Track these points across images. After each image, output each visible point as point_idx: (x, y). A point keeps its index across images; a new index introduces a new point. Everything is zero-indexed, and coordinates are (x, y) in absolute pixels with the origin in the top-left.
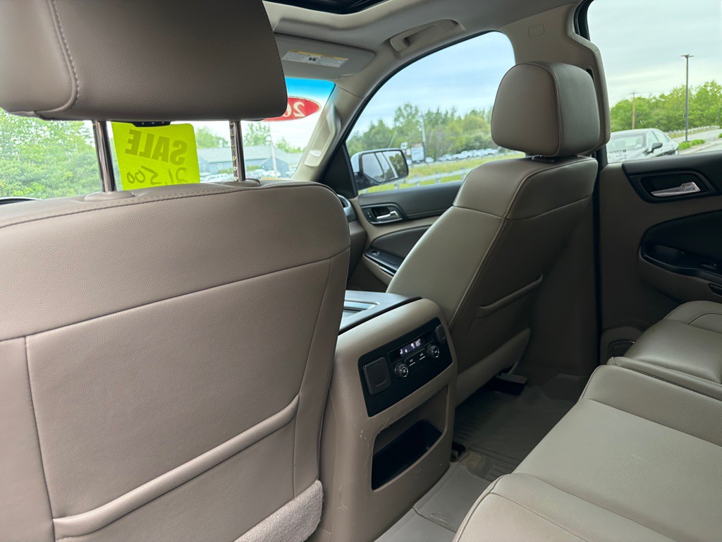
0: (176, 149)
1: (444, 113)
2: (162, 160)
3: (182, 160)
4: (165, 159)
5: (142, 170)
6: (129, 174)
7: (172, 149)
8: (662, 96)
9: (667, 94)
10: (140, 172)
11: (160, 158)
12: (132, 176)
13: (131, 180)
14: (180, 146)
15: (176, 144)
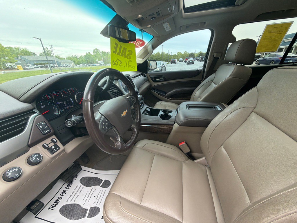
0: (129, 53)
1: (107, 52)
2: (124, 57)
3: (130, 58)
4: (125, 57)
5: (117, 60)
6: (113, 61)
7: (127, 53)
8: (155, 54)
9: (156, 53)
10: (117, 61)
11: (123, 56)
12: (114, 62)
13: (114, 64)
14: (130, 52)
15: (129, 51)
